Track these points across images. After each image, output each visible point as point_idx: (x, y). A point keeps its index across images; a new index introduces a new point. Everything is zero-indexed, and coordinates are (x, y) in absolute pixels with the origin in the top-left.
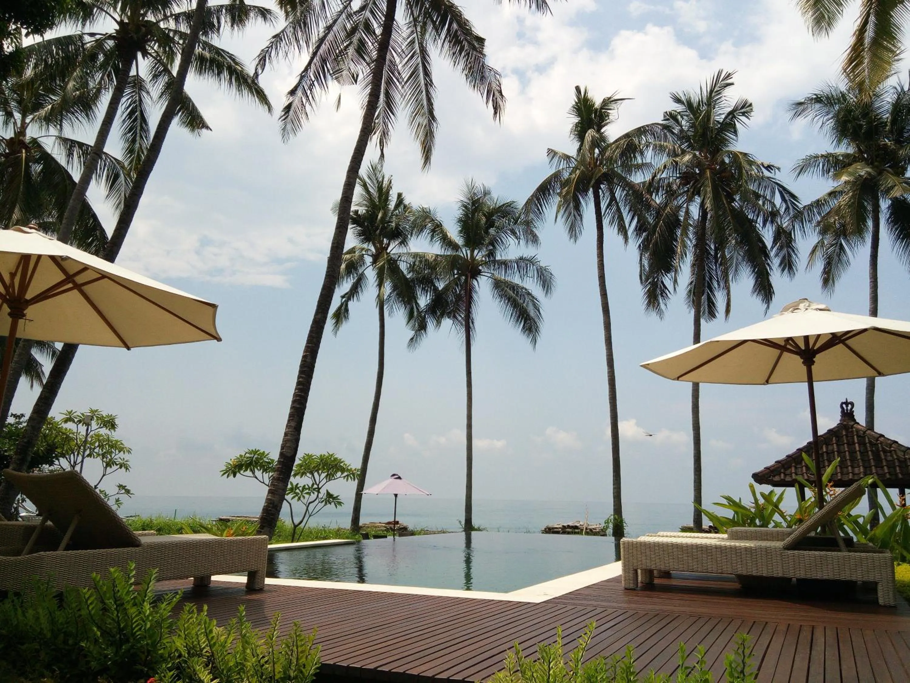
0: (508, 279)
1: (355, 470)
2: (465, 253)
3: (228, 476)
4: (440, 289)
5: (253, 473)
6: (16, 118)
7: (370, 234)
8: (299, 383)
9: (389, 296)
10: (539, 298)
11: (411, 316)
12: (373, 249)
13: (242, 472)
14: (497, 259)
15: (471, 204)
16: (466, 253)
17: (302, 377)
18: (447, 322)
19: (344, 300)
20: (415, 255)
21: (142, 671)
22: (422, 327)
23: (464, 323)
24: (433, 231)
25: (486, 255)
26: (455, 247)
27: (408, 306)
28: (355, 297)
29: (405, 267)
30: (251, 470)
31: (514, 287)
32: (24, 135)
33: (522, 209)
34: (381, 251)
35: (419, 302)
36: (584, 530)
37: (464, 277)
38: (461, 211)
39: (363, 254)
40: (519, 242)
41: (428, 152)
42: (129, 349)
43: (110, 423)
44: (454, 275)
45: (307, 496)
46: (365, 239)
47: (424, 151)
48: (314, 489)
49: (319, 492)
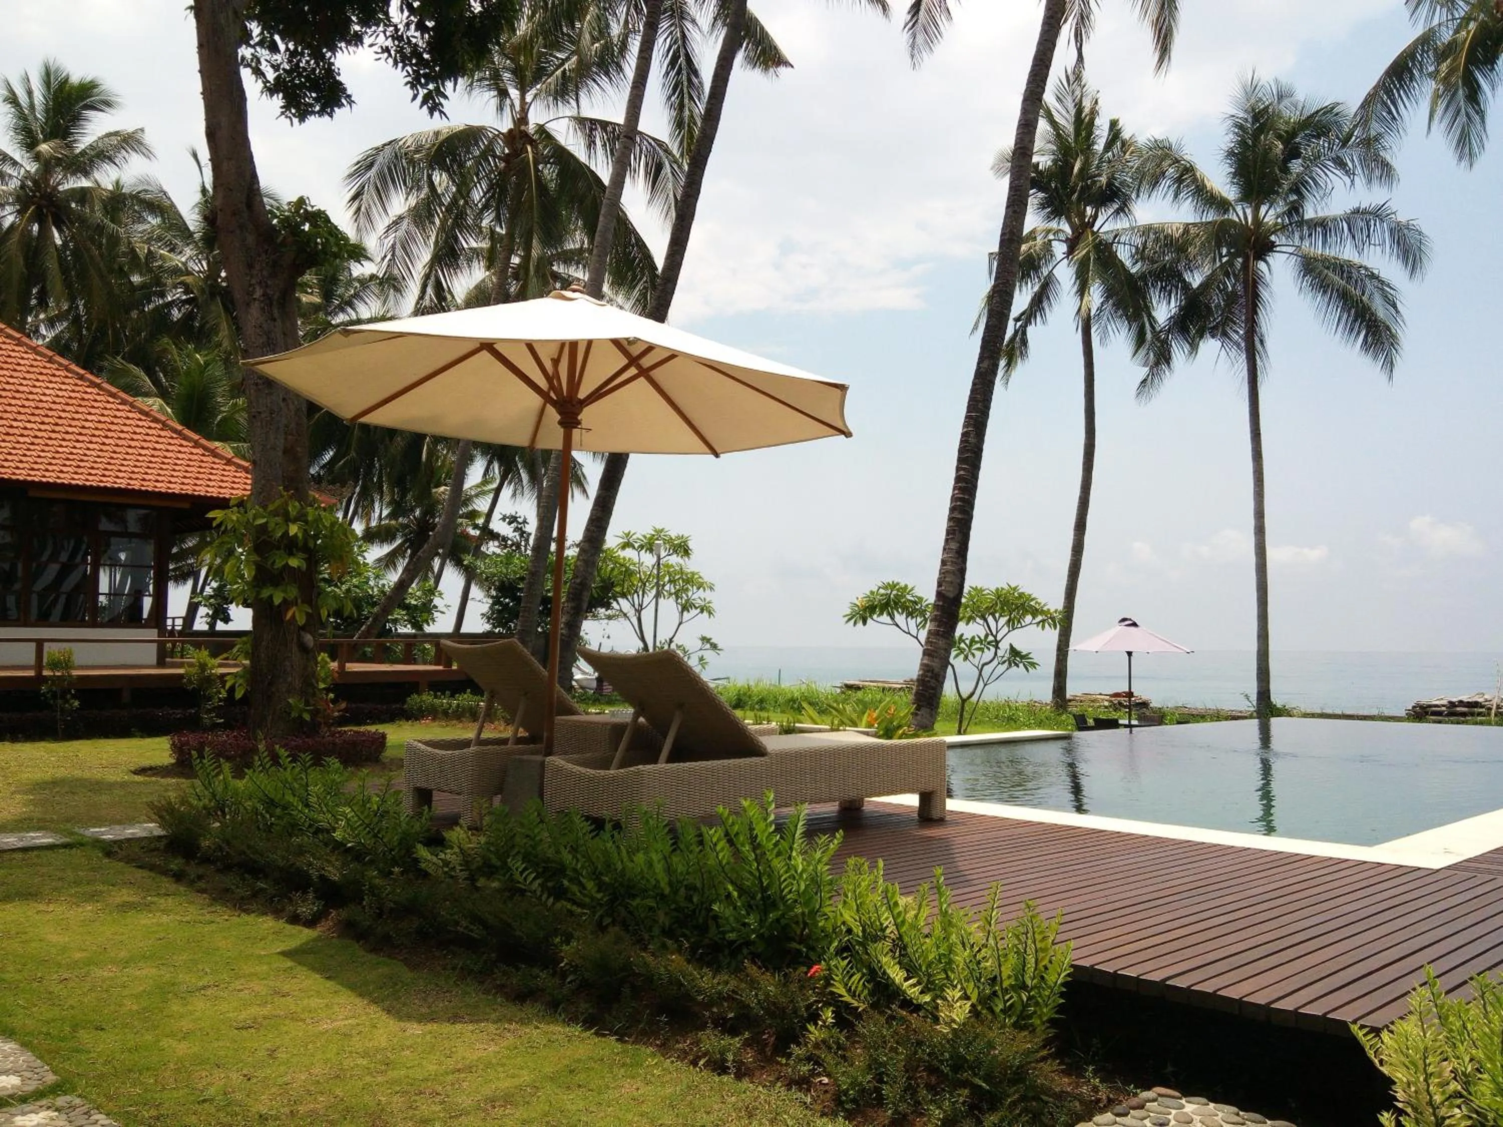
0: (1331, 252)
1: (1056, 611)
2: (1242, 213)
3: (855, 623)
4: (1195, 285)
5: (893, 618)
6: (512, 96)
7: (1062, 202)
8: (958, 479)
9: (1100, 309)
10: (1394, 282)
11: (1140, 340)
12: (1066, 228)
13: (875, 617)
14: (1306, 217)
15: (1250, 120)
16: (1245, 213)
17: (964, 469)
18: (1210, 346)
19: (1019, 324)
20: (1147, 230)
21: (799, 951)
22: (1162, 357)
23: (1243, 345)
24: (1179, 180)
25: (1284, 213)
26: (1222, 205)
27: (1134, 326)
28: (1039, 318)
29: (1128, 254)
30: (889, 614)
31: (1344, 269)
32: (527, 123)
33: (1356, 115)
34: (1082, 229)
35: (1154, 314)
36: (1493, 712)
37: (1240, 260)
38: (1231, 136)
39: (1050, 241)
40: (1352, 181)
41: (1165, 38)
42: (717, 455)
43: (682, 548)
44: (1221, 256)
45: (978, 654)
46: (1052, 213)
47: (1159, 37)
48: (989, 643)
49: (997, 647)
